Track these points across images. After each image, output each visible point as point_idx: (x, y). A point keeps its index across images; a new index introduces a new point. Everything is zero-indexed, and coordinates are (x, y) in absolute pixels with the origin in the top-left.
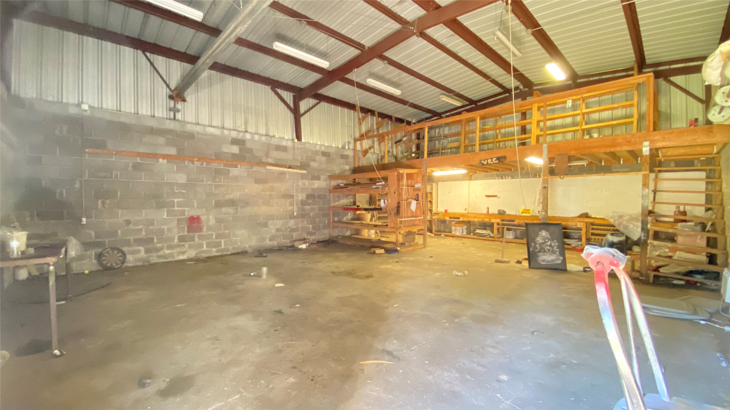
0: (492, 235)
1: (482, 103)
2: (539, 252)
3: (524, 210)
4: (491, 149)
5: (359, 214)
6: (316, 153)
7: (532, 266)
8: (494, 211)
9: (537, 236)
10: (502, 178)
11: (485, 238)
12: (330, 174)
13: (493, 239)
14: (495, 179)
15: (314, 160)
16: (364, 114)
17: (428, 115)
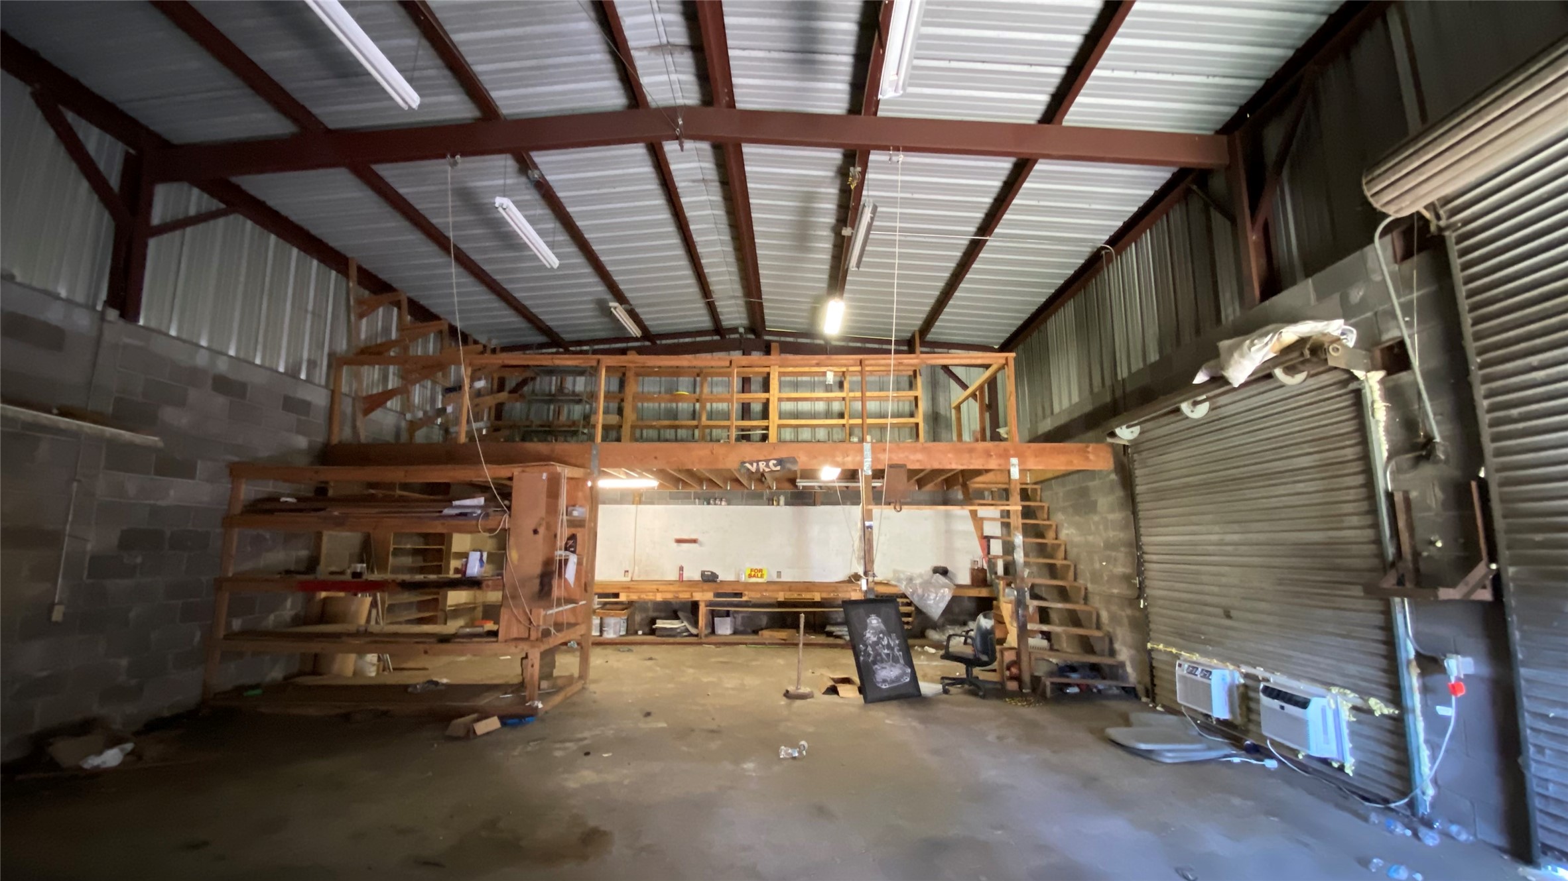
0: (694, 631)
1: (664, 342)
2: (875, 662)
3: (751, 570)
4: (682, 440)
5: (326, 599)
6: (194, 375)
7: (869, 698)
8: (693, 574)
9: (865, 628)
10: (709, 503)
11: (678, 639)
12: (236, 459)
13: (695, 640)
14: (695, 504)
15: (181, 403)
16: (367, 293)
17: (541, 339)
